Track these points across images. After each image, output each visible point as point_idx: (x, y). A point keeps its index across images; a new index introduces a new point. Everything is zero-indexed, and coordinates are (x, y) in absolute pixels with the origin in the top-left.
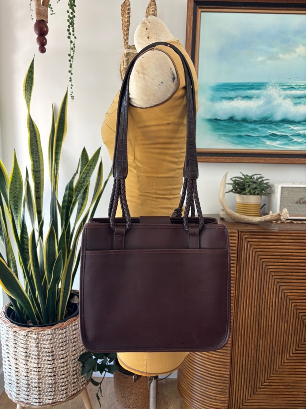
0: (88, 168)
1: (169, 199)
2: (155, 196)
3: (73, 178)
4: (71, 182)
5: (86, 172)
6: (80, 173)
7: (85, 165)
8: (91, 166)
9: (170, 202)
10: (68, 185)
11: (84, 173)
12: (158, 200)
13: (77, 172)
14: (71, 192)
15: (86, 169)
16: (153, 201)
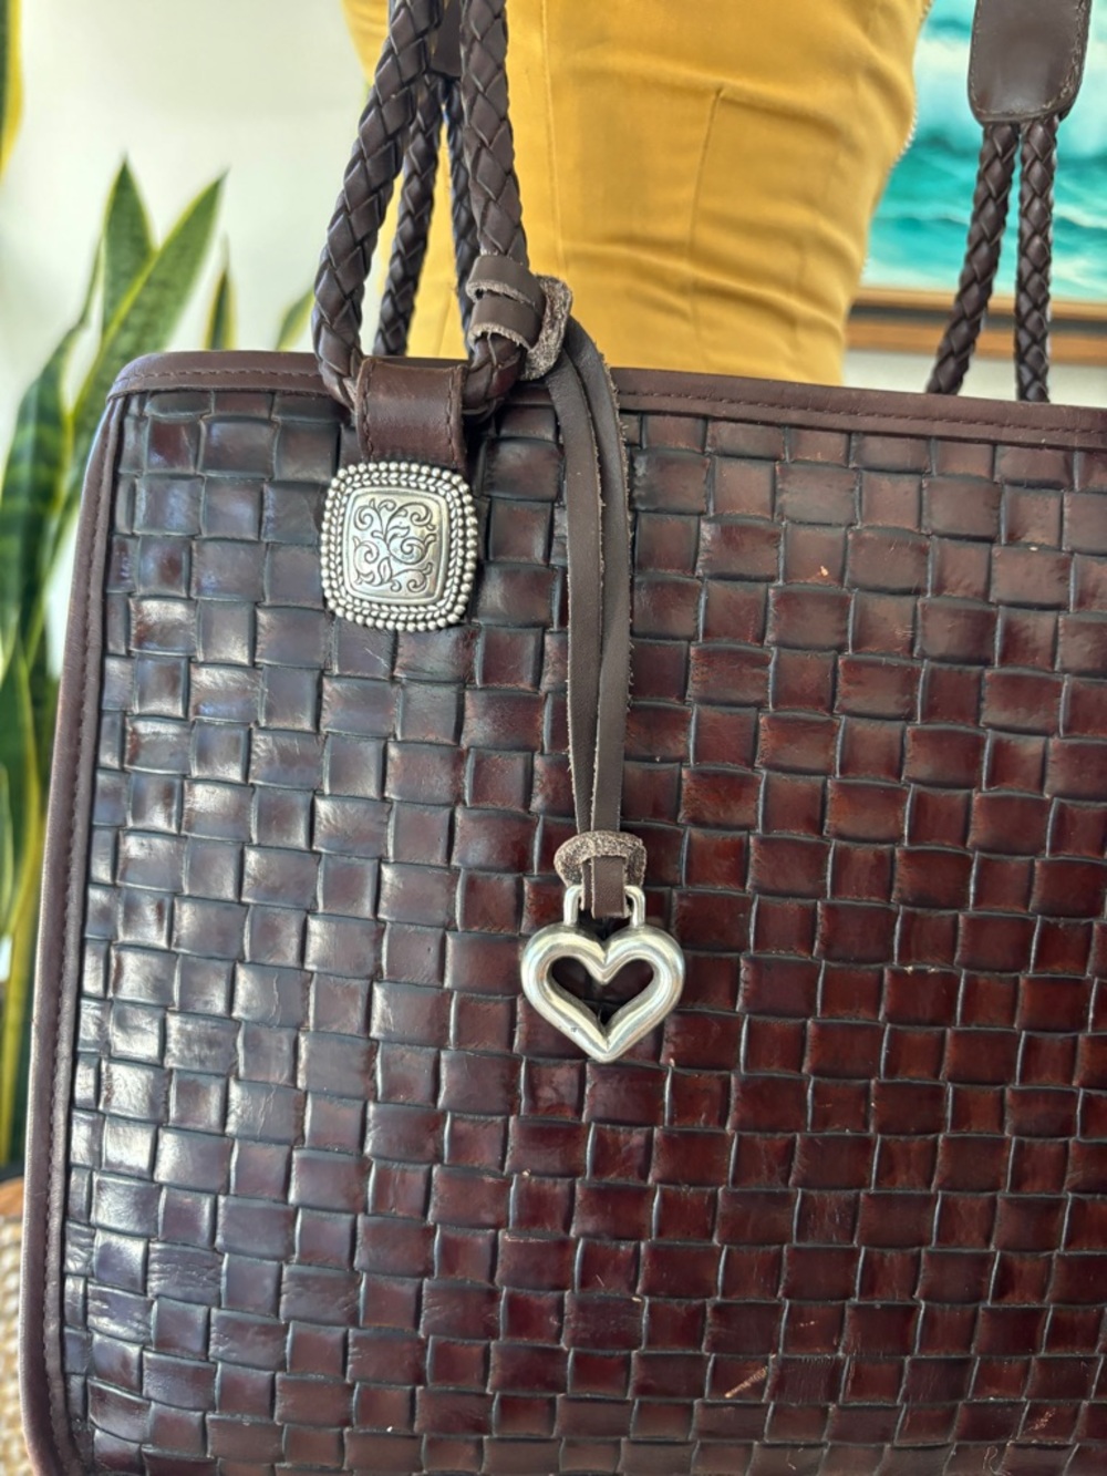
0: (149, 298)
1: (787, 319)
2: (685, 268)
3: (61, 351)
4: (50, 377)
5: (137, 320)
6: (105, 327)
7: (130, 275)
8: (164, 285)
9: (796, 346)
10: (34, 393)
11: (125, 326)
12: (708, 309)
13: (83, 320)
14: (48, 433)
15: (137, 306)
16: (671, 311)
